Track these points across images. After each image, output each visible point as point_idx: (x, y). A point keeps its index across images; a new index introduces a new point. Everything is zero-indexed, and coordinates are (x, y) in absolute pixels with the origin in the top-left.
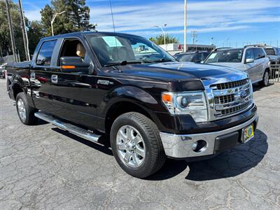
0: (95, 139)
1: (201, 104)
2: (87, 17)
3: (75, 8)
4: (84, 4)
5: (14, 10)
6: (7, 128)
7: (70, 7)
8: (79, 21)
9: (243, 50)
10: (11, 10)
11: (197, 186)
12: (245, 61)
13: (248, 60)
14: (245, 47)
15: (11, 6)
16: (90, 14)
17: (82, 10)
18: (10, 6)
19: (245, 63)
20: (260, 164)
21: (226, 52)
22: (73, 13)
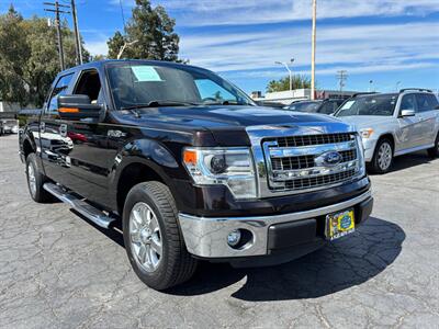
0: (105, 224)
1: (246, 168)
2: (175, 49)
3: (158, 36)
4: (172, 30)
5: (70, 39)
6: (8, 206)
7: (150, 35)
8: (162, 56)
9: (397, 95)
10: (66, 39)
11: (245, 309)
12: (400, 113)
13: (404, 112)
14: (402, 91)
15: (66, 34)
16: (179, 45)
17: (169, 40)
18: (64, 34)
19: (400, 116)
20: (372, 280)
21: (370, 99)
22: (154, 44)
